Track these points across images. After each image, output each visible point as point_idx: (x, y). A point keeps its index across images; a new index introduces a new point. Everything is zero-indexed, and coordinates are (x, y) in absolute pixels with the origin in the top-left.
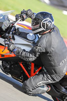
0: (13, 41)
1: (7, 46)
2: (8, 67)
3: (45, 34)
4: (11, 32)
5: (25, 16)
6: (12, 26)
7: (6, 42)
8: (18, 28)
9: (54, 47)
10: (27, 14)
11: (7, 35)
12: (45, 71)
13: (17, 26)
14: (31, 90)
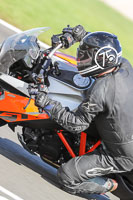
0: (45, 89)
1: (33, 97)
2: (35, 138)
3: (103, 76)
4: (42, 71)
5: (70, 39)
6: (45, 59)
7: (32, 90)
8: (56, 63)
10: (74, 35)
11: (34, 75)
12: (104, 148)
13: (54, 58)
14: (73, 183)
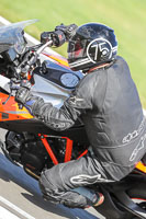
0: (29, 84)
4: (28, 67)
5: (61, 37)
6: (32, 55)
9: (111, 99)
14: (56, 191)
